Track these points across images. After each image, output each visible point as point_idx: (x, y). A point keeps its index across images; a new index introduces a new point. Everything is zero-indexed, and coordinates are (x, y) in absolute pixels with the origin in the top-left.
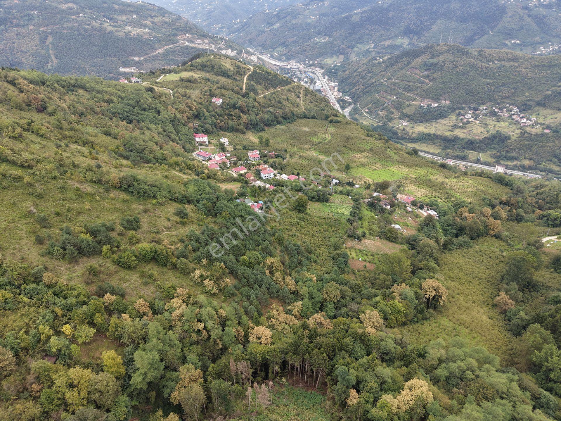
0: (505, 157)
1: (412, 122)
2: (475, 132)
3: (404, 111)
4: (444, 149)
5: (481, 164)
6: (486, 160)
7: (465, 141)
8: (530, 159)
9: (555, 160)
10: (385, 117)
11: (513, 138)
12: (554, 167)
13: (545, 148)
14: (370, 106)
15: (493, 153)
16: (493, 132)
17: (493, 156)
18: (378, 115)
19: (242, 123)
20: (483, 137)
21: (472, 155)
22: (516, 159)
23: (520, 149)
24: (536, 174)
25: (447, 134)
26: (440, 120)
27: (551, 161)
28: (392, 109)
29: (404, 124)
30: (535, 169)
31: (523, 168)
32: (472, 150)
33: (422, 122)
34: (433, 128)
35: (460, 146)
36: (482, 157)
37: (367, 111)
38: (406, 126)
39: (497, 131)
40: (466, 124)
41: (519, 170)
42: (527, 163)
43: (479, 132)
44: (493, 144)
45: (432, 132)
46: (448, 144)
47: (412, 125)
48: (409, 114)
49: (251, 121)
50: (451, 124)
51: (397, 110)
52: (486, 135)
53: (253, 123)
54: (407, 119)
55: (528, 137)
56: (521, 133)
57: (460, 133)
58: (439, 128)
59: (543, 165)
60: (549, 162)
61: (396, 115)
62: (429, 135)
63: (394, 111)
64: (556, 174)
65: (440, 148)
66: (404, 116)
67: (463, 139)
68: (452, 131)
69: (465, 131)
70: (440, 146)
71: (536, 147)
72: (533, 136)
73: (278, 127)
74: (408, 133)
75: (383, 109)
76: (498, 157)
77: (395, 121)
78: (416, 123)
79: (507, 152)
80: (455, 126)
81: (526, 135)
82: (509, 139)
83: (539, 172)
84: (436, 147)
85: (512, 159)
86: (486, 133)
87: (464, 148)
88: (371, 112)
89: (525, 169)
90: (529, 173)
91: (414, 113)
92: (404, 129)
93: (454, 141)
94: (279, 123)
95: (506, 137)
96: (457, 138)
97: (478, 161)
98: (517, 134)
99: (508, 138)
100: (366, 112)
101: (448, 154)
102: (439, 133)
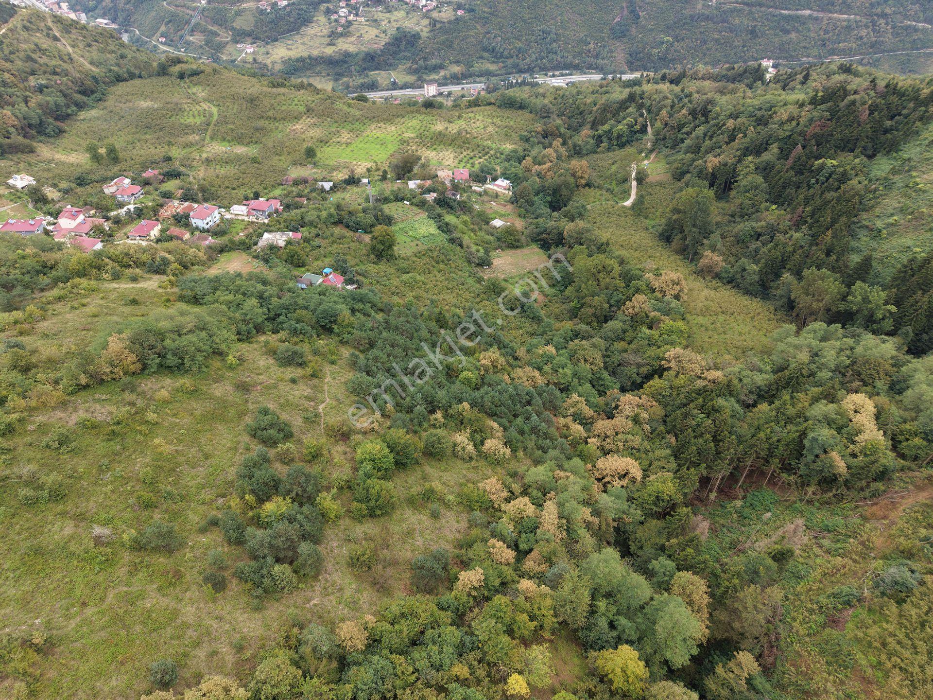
0: (426, 69)
1: (260, 43)
2: (367, 37)
3: (234, 25)
4: (336, 80)
5: (401, 89)
6: (404, 80)
7: (361, 56)
8: (457, 62)
9: (486, 55)
10: (206, 45)
11: (424, 34)
12: (489, 65)
13: (468, 40)
14: (163, 28)
15: (408, 65)
16: (392, 31)
17: (411, 71)
18: (188, 43)
19: (12, 130)
20: (384, 43)
21: (381, 77)
22: (441, 67)
23: (439, 51)
24: (475, 82)
25: (329, 51)
26: (303, 28)
27: (481, 57)
28: (210, 27)
29: (249, 51)
30: (471, 76)
31: (456, 79)
32: (377, 69)
33: (276, 40)
34: (301, 47)
35: (357, 68)
36: (395, 76)
37: (164, 40)
38: (254, 53)
39: (398, 29)
40: (348, 27)
41: (453, 84)
42: (456, 69)
43: (373, 37)
44: (400, 51)
45: (305, 54)
46: (338, 70)
47: (263, 50)
48: (248, 28)
49: (25, 119)
50: (325, 32)
51: (221, 25)
52: (384, 40)
53: (33, 122)
54: (250, 40)
55: (441, 28)
56: (430, 24)
57: (345, 45)
58: (311, 44)
59: (477, 67)
60: (481, 61)
61: (225, 36)
62: (301, 60)
63: (215, 28)
64: (496, 76)
65: (330, 80)
66: (240, 36)
67: (357, 54)
68: (334, 45)
69: (353, 39)
70: (328, 75)
71: (457, 41)
72: (447, 25)
73: (82, 115)
74: (265, 65)
75: (193, 31)
76: (416, 72)
77: (230, 48)
78: (267, 43)
79: (425, 59)
80: (333, 36)
81: (438, 26)
82: (420, 38)
83: (478, 79)
84: (323, 80)
85: (436, 68)
86: (383, 35)
87: (365, 69)
88: (172, 41)
89: (458, 79)
90: (467, 83)
91: (256, 26)
92: (254, 59)
93: (345, 62)
94: (80, 106)
95: (414, 35)
96: (347, 55)
97: (394, 86)
98: (426, 27)
99: (416, 36)
100: (161, 43)
101: (348, 87)
102: (315, 53)
